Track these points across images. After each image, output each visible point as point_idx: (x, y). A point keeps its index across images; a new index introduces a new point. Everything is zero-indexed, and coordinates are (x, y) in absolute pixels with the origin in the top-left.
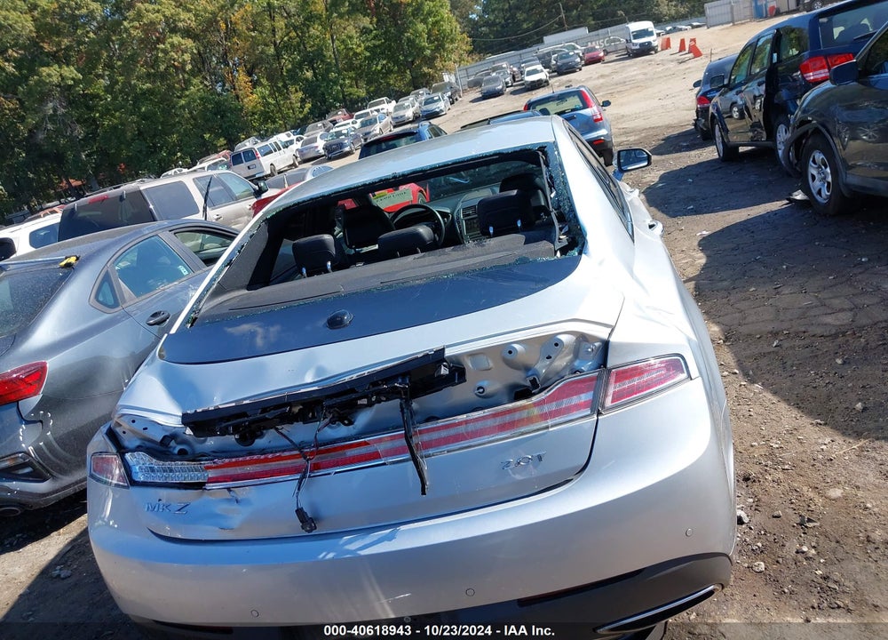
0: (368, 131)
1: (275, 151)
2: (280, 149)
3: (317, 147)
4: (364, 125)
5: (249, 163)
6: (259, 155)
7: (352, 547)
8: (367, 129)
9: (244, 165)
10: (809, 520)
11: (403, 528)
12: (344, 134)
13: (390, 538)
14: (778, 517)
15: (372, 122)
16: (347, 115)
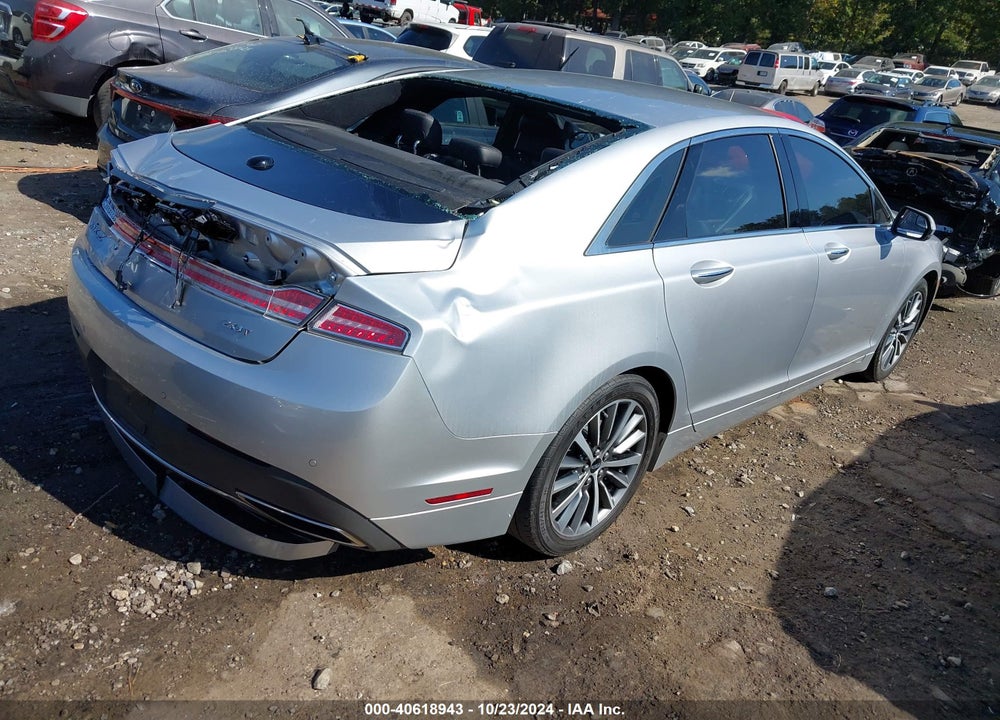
0: (924, 91)
1: (801, 67)
2: (807, 67)
3: (852, 83)
4: (926, 83)
5: (763, 69)
6: (779, 65)
7: (130, 317)
8: (925, 89)
9: (756, 68)
10: (596, 608)
11: (158, 324)
12: (892, 83)
13: (147, 325)
14: (586, 590)
15: (938, 84)
16: (922, 64)
